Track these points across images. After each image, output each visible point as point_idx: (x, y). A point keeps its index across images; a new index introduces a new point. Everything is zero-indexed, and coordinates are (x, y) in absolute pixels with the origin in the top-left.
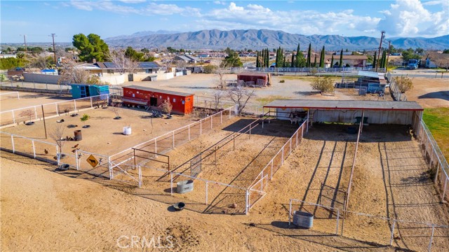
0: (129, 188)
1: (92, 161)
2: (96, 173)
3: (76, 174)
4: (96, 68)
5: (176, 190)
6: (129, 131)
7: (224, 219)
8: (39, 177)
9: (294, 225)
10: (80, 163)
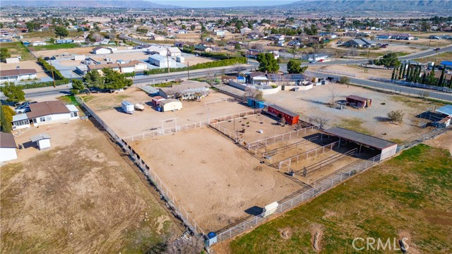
0: (252, 154)
1: (245, 143)
2: (245, 147)
3: (240, 146)
4: (265, 78)
5: (265, 158)
6: (262, 132)
7: (272, 168)
8: (230, 144)
9: (289, 175)
10: (241, 143)
